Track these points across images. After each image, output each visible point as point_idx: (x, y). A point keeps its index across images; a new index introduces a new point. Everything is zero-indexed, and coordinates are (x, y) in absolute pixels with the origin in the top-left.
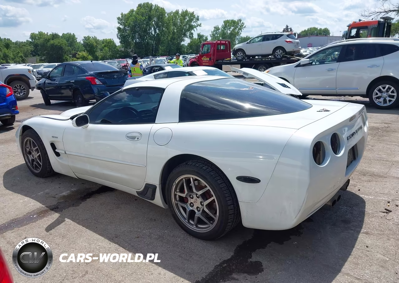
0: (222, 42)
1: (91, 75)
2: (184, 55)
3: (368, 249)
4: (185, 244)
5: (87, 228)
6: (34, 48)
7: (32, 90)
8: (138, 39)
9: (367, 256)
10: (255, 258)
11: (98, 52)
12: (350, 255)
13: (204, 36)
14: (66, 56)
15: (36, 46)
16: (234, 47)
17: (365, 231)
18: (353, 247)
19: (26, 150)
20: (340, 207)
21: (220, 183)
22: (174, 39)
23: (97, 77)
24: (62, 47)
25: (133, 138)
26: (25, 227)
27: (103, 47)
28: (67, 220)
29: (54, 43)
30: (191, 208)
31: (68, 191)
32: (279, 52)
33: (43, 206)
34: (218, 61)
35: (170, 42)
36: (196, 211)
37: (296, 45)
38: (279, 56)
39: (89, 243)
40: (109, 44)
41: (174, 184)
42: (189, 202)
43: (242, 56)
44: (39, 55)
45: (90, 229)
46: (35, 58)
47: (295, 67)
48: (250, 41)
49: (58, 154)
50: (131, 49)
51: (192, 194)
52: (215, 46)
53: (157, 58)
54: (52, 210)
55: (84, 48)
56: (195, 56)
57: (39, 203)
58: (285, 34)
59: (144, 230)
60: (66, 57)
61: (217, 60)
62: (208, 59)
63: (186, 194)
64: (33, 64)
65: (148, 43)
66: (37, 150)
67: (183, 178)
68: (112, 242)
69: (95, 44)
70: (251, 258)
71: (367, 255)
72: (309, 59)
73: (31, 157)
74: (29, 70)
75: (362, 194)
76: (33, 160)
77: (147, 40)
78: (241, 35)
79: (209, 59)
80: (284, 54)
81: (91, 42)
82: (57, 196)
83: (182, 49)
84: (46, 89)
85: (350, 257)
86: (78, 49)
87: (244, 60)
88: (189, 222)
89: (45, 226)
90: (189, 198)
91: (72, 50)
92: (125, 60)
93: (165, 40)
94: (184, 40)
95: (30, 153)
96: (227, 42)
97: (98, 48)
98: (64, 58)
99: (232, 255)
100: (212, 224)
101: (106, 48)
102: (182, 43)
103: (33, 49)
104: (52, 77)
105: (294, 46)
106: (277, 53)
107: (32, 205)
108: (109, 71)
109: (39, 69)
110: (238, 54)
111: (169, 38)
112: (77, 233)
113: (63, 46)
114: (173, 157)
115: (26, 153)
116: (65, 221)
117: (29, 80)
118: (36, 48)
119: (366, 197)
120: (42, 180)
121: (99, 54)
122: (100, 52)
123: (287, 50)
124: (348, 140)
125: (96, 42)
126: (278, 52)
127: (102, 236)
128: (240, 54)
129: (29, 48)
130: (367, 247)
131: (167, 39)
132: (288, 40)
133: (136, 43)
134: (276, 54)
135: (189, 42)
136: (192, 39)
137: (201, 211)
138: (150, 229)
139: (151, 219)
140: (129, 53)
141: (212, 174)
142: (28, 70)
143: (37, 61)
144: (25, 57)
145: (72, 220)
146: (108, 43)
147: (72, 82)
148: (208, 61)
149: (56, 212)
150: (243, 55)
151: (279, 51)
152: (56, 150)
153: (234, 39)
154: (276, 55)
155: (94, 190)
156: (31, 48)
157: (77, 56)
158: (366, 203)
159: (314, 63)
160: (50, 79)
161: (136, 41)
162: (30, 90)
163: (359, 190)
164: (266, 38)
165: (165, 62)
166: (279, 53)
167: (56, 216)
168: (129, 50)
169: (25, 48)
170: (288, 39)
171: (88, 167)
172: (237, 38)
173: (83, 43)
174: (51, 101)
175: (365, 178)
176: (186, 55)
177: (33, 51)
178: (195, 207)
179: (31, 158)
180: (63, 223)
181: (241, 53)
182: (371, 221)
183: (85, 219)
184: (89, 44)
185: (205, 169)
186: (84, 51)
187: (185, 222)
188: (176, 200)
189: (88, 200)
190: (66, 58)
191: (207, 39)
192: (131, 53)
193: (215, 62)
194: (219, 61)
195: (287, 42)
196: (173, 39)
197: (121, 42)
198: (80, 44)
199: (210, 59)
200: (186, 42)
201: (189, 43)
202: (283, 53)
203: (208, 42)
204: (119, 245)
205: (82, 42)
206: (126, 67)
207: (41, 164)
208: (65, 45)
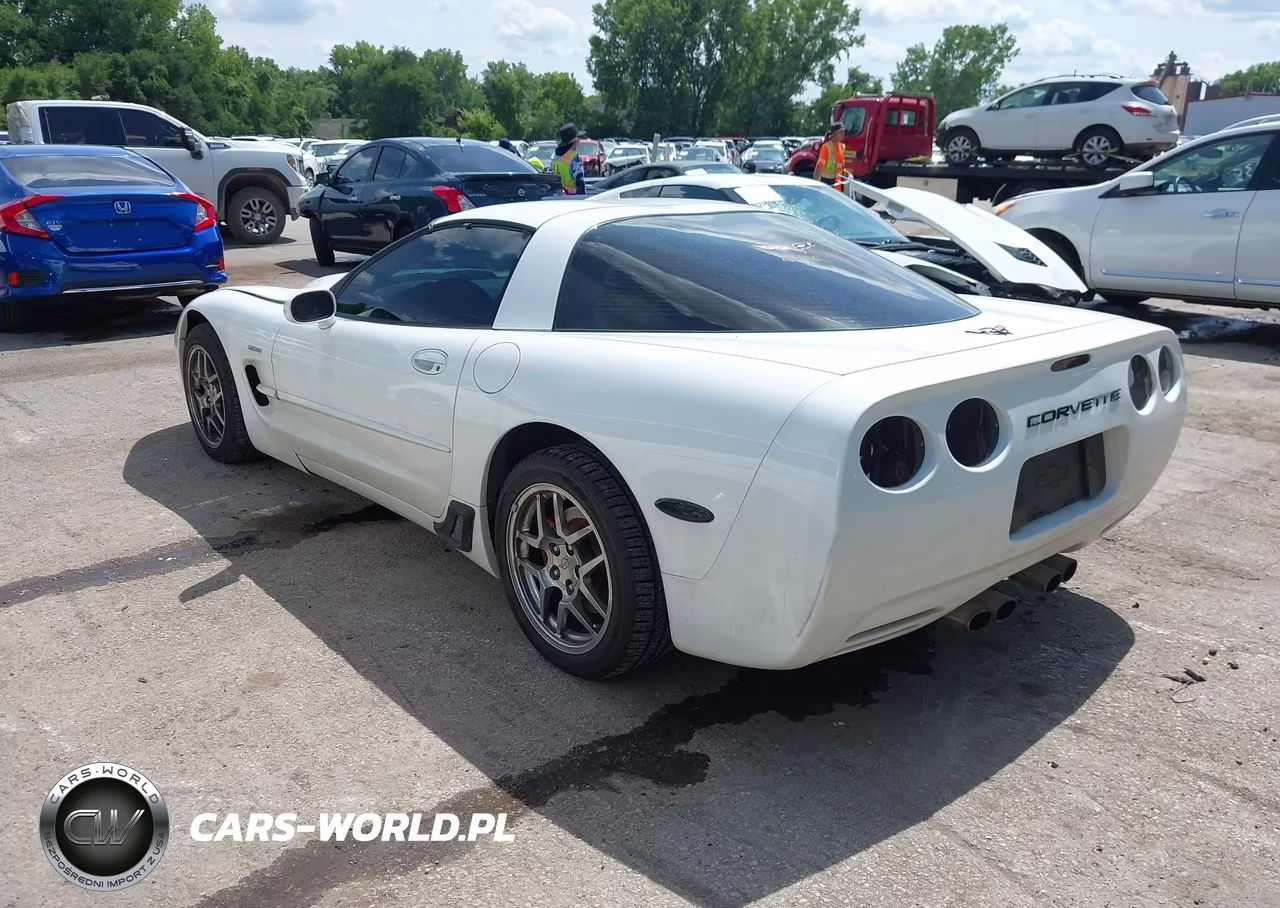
0: (905, 100)
1: (449, 183)
2: (794, 138)
3: (1053, 773)
4: (521, 680)
5: (284, 606)
6: (340, 92)
7: (293, 219)
8: (651, 79)
9: (1038, 790)
10: (698, 744)
11: (524, 111)
12: (987, 779)
13: (871, 79)
14: (427, 121)
15: (345, 85)
16: (943, 122)
17: (1078, 722)
18: (1011, 760)
19: (193, 380)
20: (1042, 646)
21: (620, 514)
22: (769, 85)
23: (464, 191)
24: (419, 93)
25: (427, 365)
26: (134, 582)
27: (540, 99)
28: (243, 578)
29: (398, 79)
30: (554, 584)
31: (279, 507)
32: (1097, 145)
33: (200, 536)
34: (884, 161)
35: (753, 93)
36: (565, 593)
37: (1160, 124)
38: (1095, 157)
39: (272, 644)
40: (560, 88)
41: (514, 507)
42: (549, 566)
43: (966, 151)
44: (350, 115)
45: (292, 611)
46: (337, 123)
47: (1101, 197)
48: (1000, 103)
49: (262, 400)
50: (626, 108)
51: (555, 541)
52: (878, 112)
53: (699, 143)
54: (218, 549)
55: (484, 99)
56: (812, 143)
57: (192, 528)
58: (1128, 84)
59: (431, 631)
60: (427, 125)
61: (882, 160)
62: (853, 154)
63: (540, 538)
64: (322, 142)
65: (681, 91)
66: (215, 383)
67: (536, 493)
68: (333, 649)
69: (516, 87)
70: (686, 741)
71: (1041, 788)
72: (1150, 173)
73: (203, 403)
74: (290, 158)
75: (1142, 618)
76: (207, 412)
77: (681, 81)
78: (997, 82)
79: (858, 155)
80: (1113, 153)
81: (504, 81)
82: (243, 516)
83: (791, 117)
84: (325, 217)
85: (984, 784)
86: (468, 100)
87: (972, 166)
88: (546, 622)
89: (183, 588)
90: (549, 553)
91: (449, 102)
92: (596, 142)
93: (737, 85)
94: (798, 89)
95: (202, 391)
96: (922, 103)
97: (524, 100)
98: (421, 127)
99: (637, 725)
100: (597, 630)
101: (550, 103)
102: (795, 98)
103: (334, 94)
104: (345, 181)
105: (1154, 126)
106: (1089, 146)
107: (174, 528)
108: (510, 173)
109: (334, 157)
110: (956, 144)
111: (753, 80)
112: (254, 615)
113: (420, 88)
114: (512, 430)
115: (194, 390)
116: (236, 580)
117: (289, 188)
118: (346, 91)
119: (1146, 627)
120: (224, 469)
121: (527, 119)
122: (529, 112)
123: (1129, 138)
124: (1029, 425)
125: (521, 82)
126: (1094, 144)
127: (313, 630)
128: (959, 143)
129: (325, 91)
130: (1054, 766)
131: (746, 81)
132: (1134, 105)
133: (645, 90)
134: (1085, 149)
135: (819, 96)
136: (828, 88)
137: (575, 593)
138: (449, 628)
139: (463, 607)
140: (620, 123)
141: (604, 487)
142: (289, 156)
143: (342, 131)
144: (310, 118)
145: (257, 583)
146: (558, 85)
147: (395, 201)
148: (851, 161)
149: (225, 557)
150: (969, 147)
151: (1099, 141)
152: (259, 388)
153: (972, 92)
154: (1085, 156)
155: (347, 512)
156: (327, 92)
157: (460, 123)
158: (1136, 645)
159: (1171, 188)
160: (336, 188)
161: (644, 84)
162: (288, 217)
163: (1137, 606)
164: (1058, 93)
165: (720, 157)
166: (1097, 149)
167: (222, 564)
168: (621, 113)
169: (312, 91)
170: (1136, 100)
171: (326, 442)
172: (985, 91)
173: (482, 82)
174: (337, 254)
175: (1183, 574)
176: (799, 139)
177: (337, 101)
178: (563, 579)
179: (203, 405)
180: (231, 586)
181: (964, 141)
182: (1115, 700)
183: (290, 584)
184: (500, 85)
185: (588, 470)
186: (483, 108)
187: (536, 620)
188: (519, 555)
189: (321, 535)
190: (427, 128)
191: (877, 89)
192: (625, 122)
193: (874, 167)
194: (888, 164)
195: (1130, 110)
196: (766, 81)
197: (596, 86)
198: (474, 87)
199: (860, 155)
200: (810, 93)
201: (818, 101)
202: (1112, 147)
203: (859, 99)
204: (348, 659)
205: (481, 80)
206: (597, 167)
207: (224, 424)
208: (429, 86)
